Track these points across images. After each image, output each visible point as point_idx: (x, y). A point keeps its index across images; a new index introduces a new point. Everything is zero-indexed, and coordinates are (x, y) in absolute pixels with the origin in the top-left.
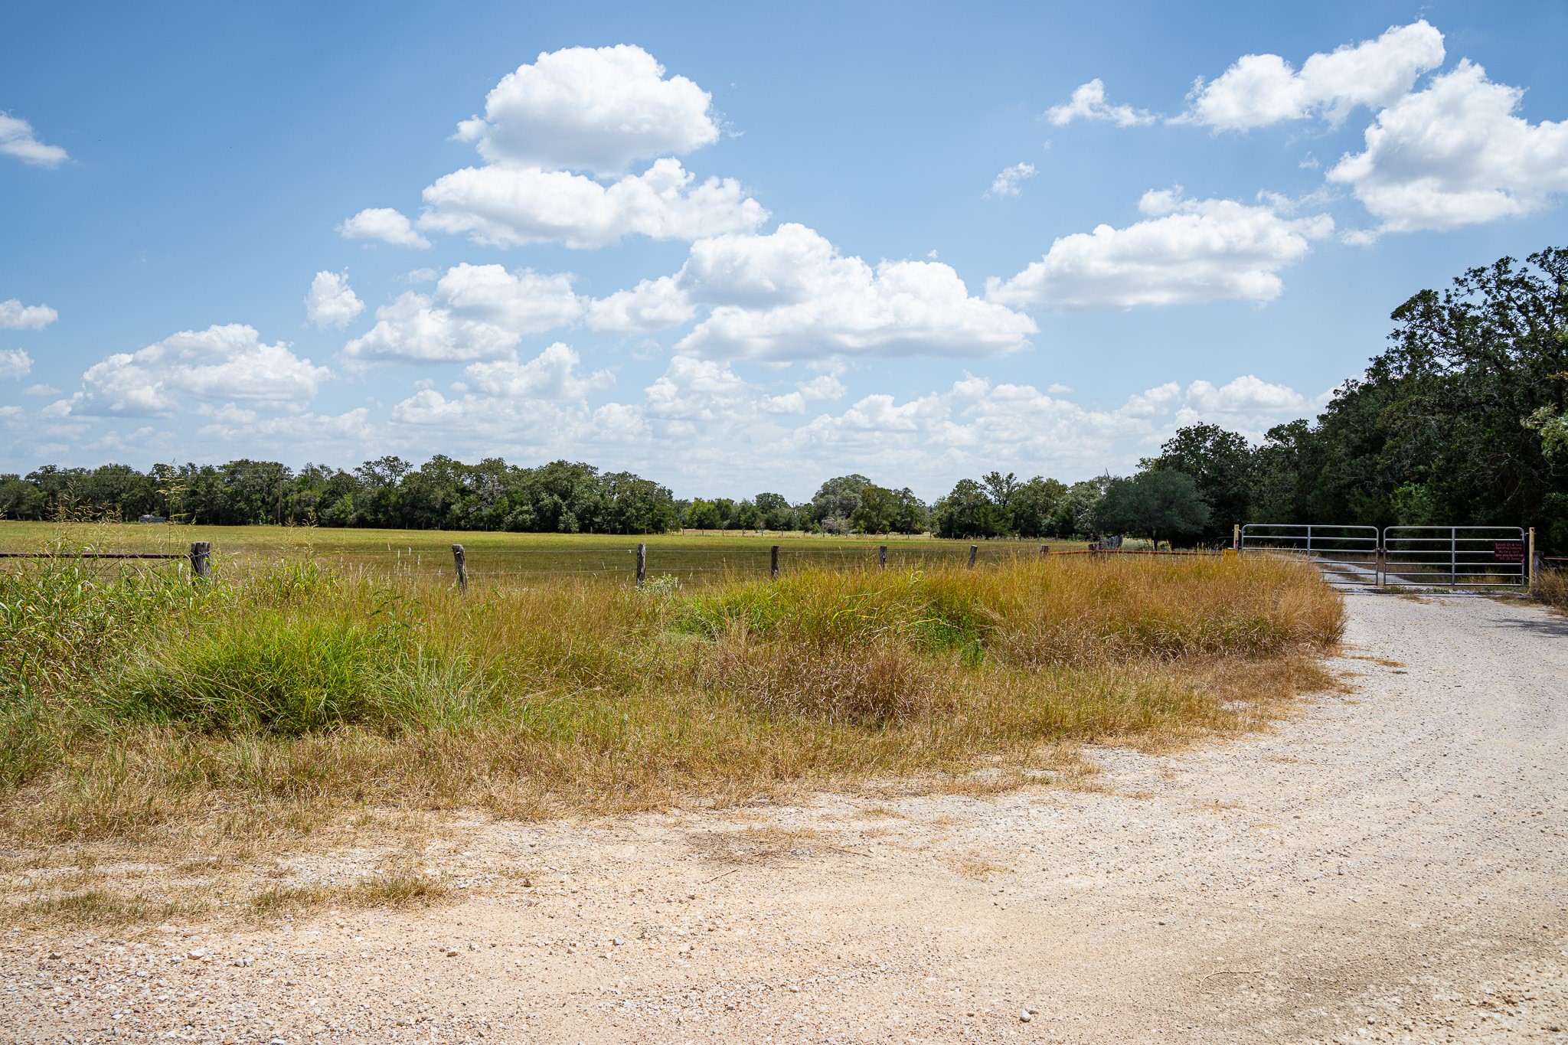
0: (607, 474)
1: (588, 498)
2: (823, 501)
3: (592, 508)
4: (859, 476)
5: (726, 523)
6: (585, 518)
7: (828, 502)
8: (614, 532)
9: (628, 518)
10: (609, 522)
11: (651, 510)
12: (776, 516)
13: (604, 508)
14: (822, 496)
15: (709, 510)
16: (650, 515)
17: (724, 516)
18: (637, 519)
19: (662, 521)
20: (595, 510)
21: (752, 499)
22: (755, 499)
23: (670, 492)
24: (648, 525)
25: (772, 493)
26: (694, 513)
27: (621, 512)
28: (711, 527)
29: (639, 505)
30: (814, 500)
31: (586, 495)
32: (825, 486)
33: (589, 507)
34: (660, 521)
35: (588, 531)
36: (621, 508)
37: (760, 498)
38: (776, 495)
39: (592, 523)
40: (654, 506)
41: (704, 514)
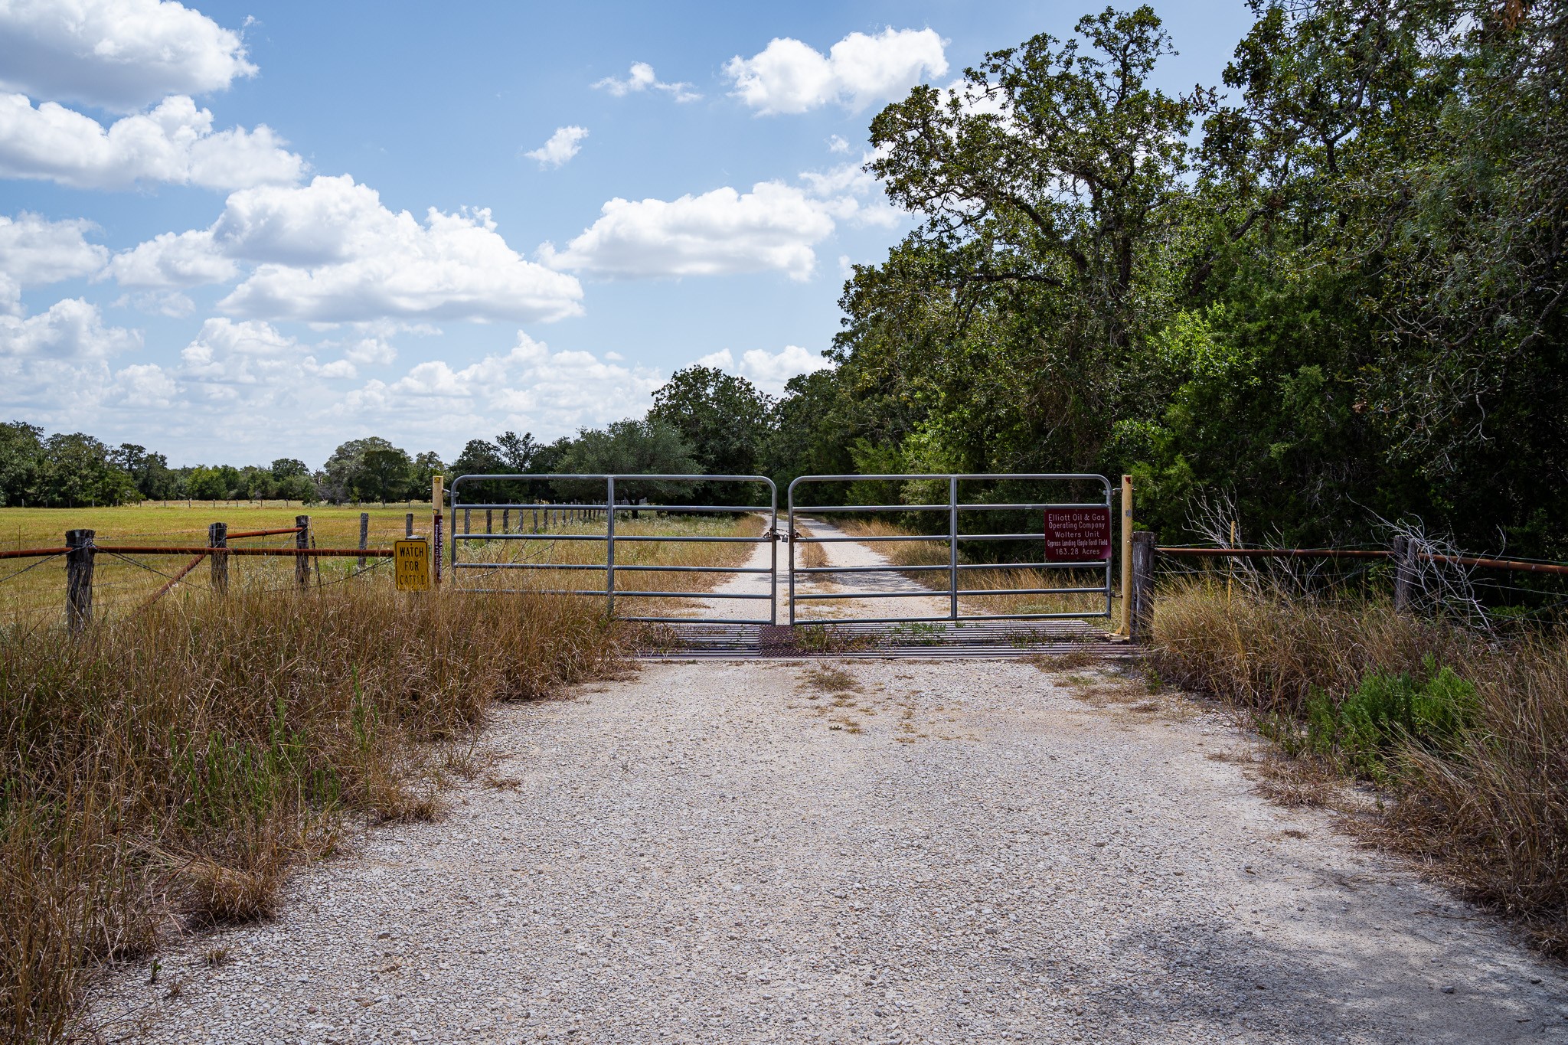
0: (56, 436)
1: (17, 465)
2: (337, 467)
3: (25, 477)
4: (378, 439)
5: (233, 492)
6: (15, 489)
7: (343, 468)
8: (53, 505)
9: (71, 488)
10: (46, 493)
11: (102, 478)
12: (291, 484)
13: (39, 476)
14: (336, 460)
15: (212, 478)
16: (99, 485)
17: (231, 485)
18: (83, 488)
19: (116, 491)
20: (30, 479)
21: (267, 465)
22: (272, 466)
23: (163, 458)
24: (96, 496)
25: (291, 458)
26: (195, 482)
27: (61, 481)
28: (216, 497)
29: (85, 472)
30: (327, 465)
31: (16, 461)
32: (340, 451)
33: (21, 475)
34: (114, 491)
35: (19, 505)
36: (61, 476)
37: (276, 464)
38: (295, 461)
39: (25, 495)
40: (106, 475)
41: (207, 483)
